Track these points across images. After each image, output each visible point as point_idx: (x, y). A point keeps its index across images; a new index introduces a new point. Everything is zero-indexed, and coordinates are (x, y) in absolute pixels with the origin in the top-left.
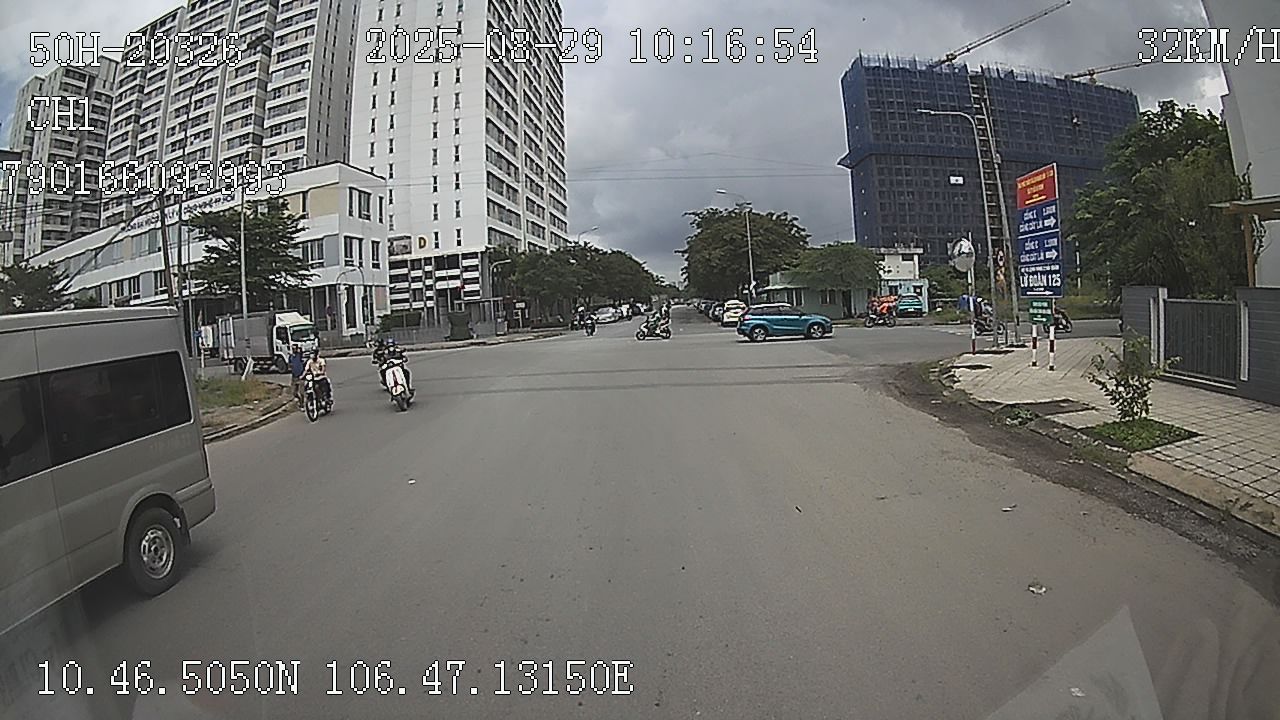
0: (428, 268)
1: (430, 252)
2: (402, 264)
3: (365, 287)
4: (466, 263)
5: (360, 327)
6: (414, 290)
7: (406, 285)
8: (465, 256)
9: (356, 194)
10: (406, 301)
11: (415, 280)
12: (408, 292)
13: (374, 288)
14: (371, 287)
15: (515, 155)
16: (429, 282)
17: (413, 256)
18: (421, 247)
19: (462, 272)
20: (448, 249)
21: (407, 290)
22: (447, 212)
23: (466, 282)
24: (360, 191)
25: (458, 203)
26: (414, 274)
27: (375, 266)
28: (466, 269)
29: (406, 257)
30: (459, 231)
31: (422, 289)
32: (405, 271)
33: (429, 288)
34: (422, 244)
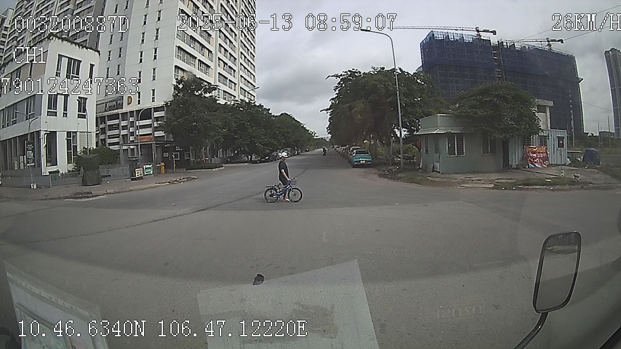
0: (131, 119)
1: (134, 107)
2: (116, 117)
3: (69, 133)
4: (156, 114)
5: (63, 165)
6: (122, 135)
7: (116, 132)
8: (157, 109)
9: (65, 61)
10: (118, 144)
11: (124, 128)
12: (118, 137)
13: (78, 133)
14: (76, 132)
15: (210, 44)
16: (131, 130)
17: (124, 110)
18: (128, 104)
19: (153, 122)
20: (146, 104)
21: (117, 136)
22: (146, 77)
23: (156, 129)
24: (69, 58)
25: (154, 69)
26: (123, 123)
27: (80, 116)
28: (157, 119)
29: (120, 111)
30: (154, 91)
31: (127, 135)
32: (116, 122)
33: (132, 134)
34: (130, 101)
